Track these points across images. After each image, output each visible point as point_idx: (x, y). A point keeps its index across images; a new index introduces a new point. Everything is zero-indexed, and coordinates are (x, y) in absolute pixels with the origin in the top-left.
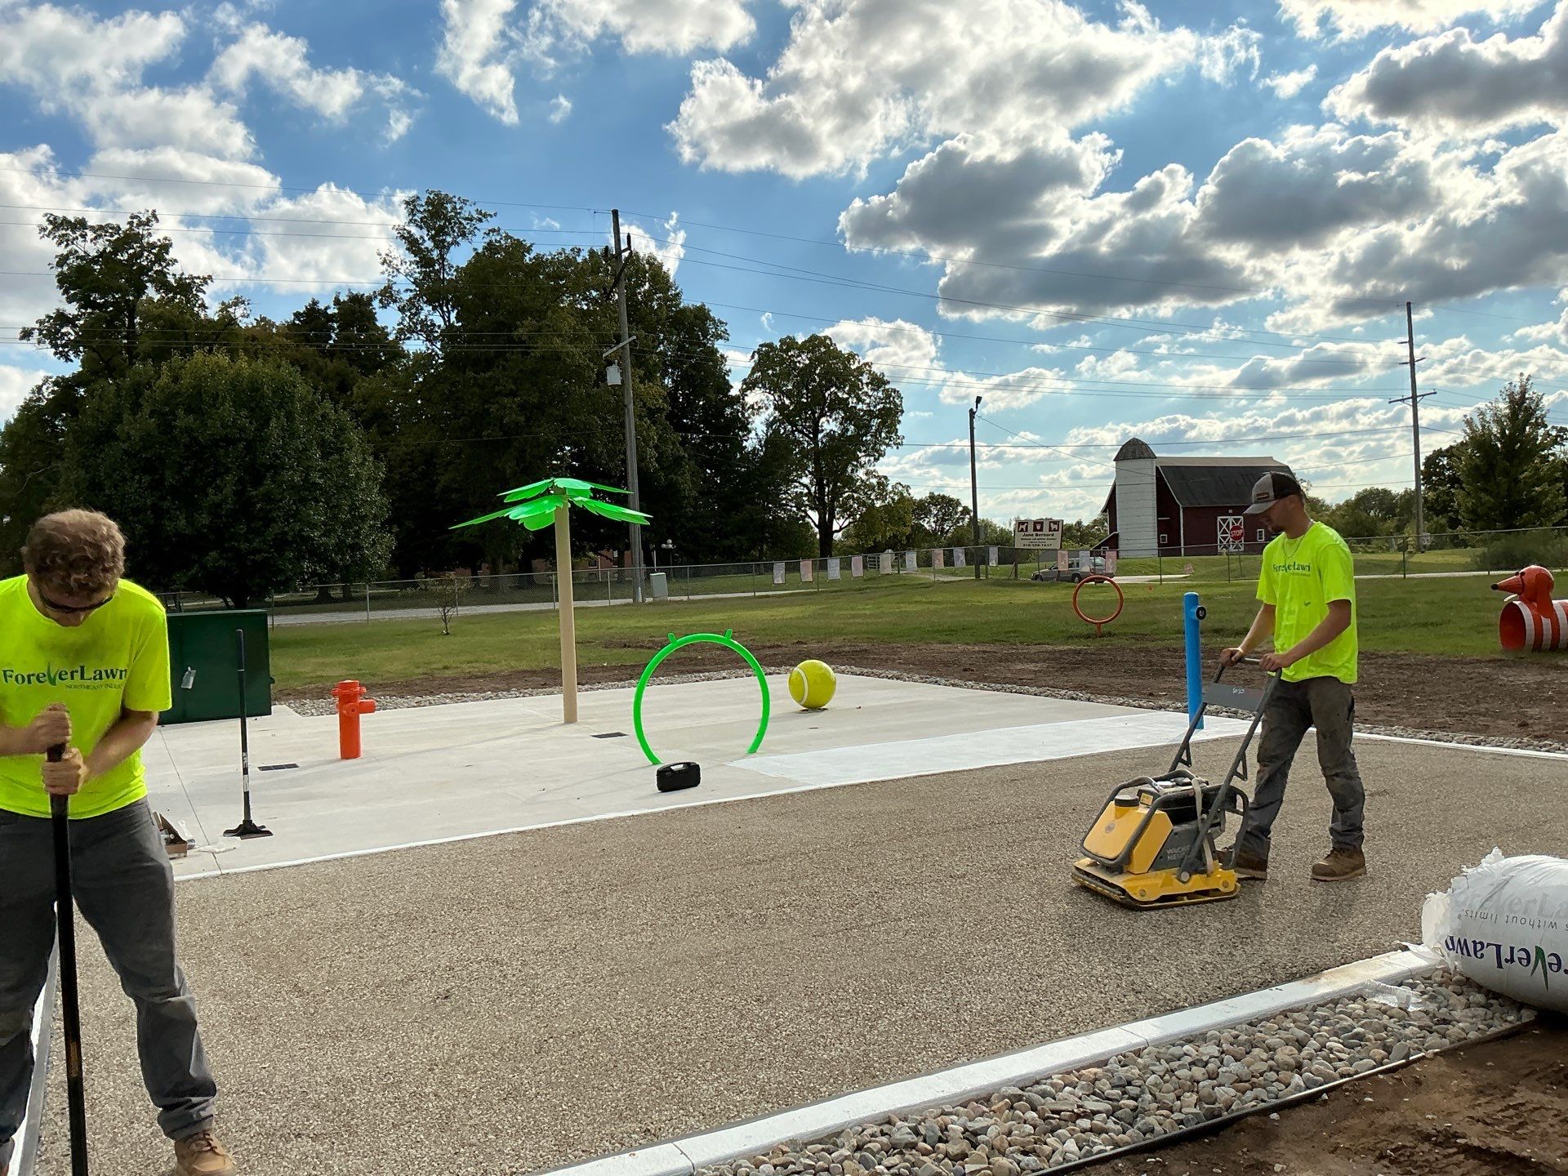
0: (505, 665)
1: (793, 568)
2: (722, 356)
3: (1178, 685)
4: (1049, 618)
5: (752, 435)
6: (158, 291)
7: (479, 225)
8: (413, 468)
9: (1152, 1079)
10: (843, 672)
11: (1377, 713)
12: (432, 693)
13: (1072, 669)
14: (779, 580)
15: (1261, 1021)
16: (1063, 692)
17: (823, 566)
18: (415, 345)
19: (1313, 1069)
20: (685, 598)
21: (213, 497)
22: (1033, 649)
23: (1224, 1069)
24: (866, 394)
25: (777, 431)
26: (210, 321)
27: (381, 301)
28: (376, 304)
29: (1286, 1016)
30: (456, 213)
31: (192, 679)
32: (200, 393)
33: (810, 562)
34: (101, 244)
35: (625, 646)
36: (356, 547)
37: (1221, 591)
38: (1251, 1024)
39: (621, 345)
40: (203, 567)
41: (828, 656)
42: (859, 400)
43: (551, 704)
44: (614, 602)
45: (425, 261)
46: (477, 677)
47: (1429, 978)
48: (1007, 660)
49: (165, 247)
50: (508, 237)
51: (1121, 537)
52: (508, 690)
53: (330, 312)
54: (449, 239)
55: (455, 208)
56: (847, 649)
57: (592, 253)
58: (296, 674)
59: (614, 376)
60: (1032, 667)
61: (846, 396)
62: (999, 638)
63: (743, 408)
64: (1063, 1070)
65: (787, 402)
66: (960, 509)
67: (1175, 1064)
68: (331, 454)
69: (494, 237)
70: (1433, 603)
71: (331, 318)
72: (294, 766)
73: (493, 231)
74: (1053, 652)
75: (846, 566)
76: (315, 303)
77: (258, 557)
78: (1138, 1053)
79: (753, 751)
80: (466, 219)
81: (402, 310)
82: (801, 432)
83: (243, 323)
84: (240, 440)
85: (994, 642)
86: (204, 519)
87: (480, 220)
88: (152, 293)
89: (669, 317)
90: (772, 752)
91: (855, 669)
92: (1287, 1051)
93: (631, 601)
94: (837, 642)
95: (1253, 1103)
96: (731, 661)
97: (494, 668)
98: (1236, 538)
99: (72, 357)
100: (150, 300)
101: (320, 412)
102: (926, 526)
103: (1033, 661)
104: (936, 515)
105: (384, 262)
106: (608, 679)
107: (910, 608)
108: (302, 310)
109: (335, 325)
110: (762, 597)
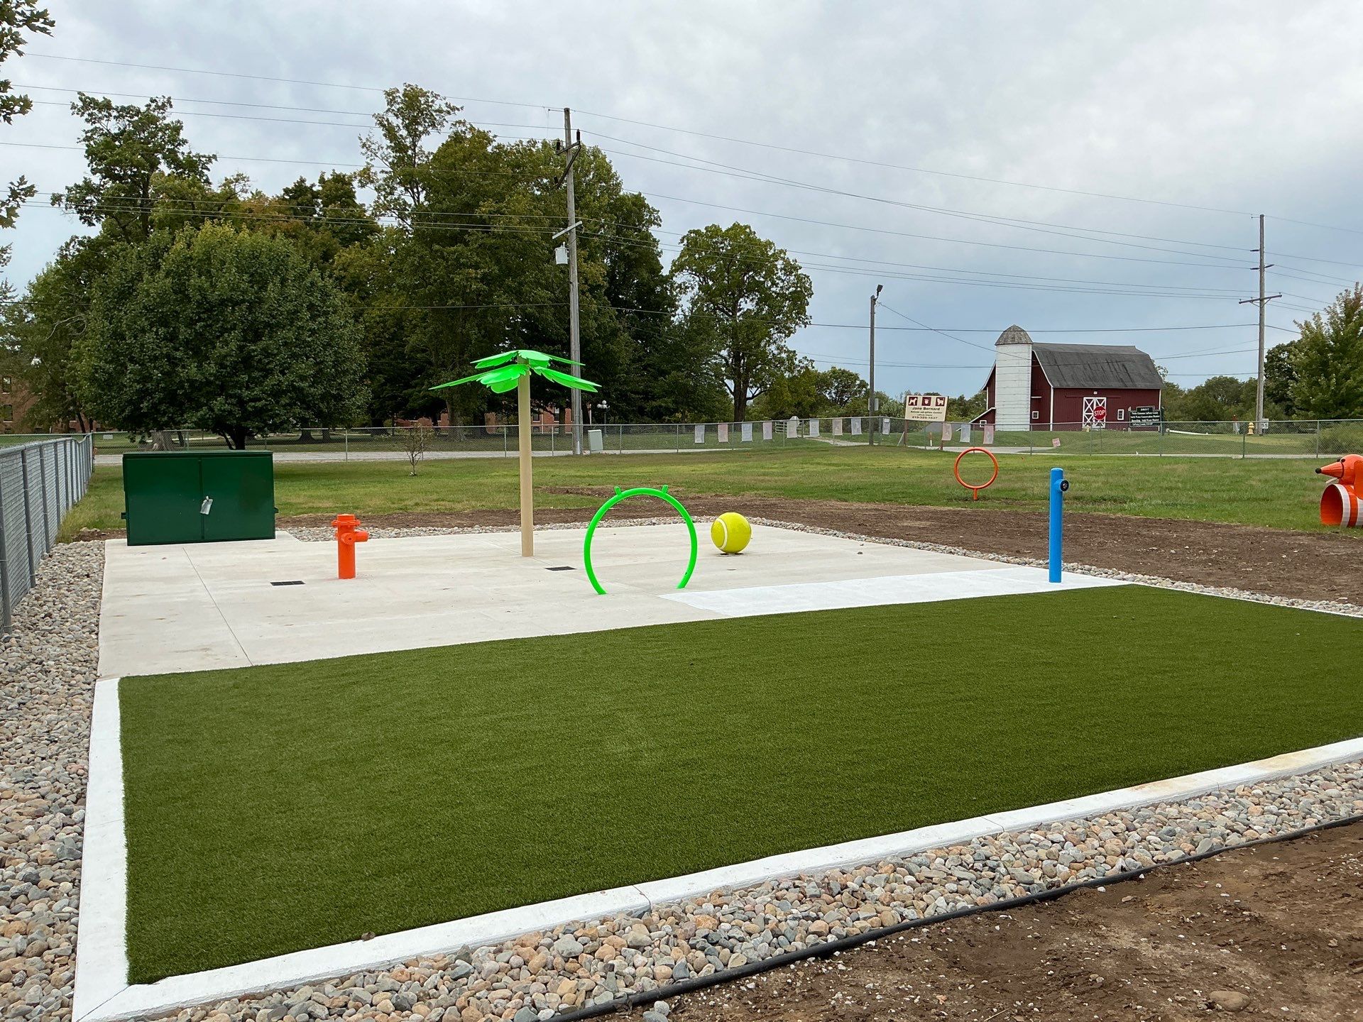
0: (465, 506)
1: (711, 429)
2: (654, 240)
3: (1041, 545)
4: (932, 482)
5: (679, 311)
6: (169, 167)
7: (447, 117)
8: (385, 329)
9: (1006, 857)
10: (756, 523)
11: (1210, 575)
12: (408, 526)
13: (951, 528)
14: (698, 440)
15: (1095, 817)
16: (943, 547)
17: (738, 429)
18: (388, 221)
19: (1134, 855)
20: (617, 452)
21: (220, 349)
22: (918, 509)
23: (1063, 852)
24: (779, 278)
25: (700, 309)
26: (214, 195)
27: (360, 181)
28: (355, 183)
29: (1115, 815)
30: (428, 106)
31: (209, 506)
32: (209, 259)
33: (726, 426)
34: (122, 124)
35: (568, 492)
36: (339, 398)
37: (1082, 463)
38: (1087, 819)
39: (569, 229)
40: (211, 409)
41: (743, 509)
42: (774, 284)
43: (510, 539)
44: (557, 453)
45: (399, 147)
46: (444, 514)
47: (1233, 791)
48: (896, 517)
49: (177, 128)
50: (472, 129)
51: (997, 412)
52: (472, 526)
53: (315, 189)
54: (421, 129)
55: (427, 101)
56: (758, 503)
57: (545, 144)
58: (291, 504)
59: (561, 256)
60: (917, 524)
61: (762, 279)
62: (889, 497)
63: (672, 287)
64: (936, 846)
65: (711, 283)
66: (858, 382)
67: (1024, 847)
68: (319, 316)
69: (461, 128)
70: (1266, 481)
71: (316, 195)
72: (300, 583)
73: (460, 122)
74: (935, 512)
75: (757, 429)
76: (303, 181)
77: (259, 404)
78: (995, 837)
79: (683, 586)
80: (436, 111)
81: (378, 190)
82: (722, 310)
83: (242, 197)
84: (243, 301)
85: (884, 500)
86: (212, 368)
87: (449, 113)
88: (164, 168)
89: (609, 204)
90: (699, 588)
91: (765, 520)
92: (1115, 843)
93: (571, 452)
94: (749, 496)
95: (1086, 878)
96: (659, 509)
97: (458, 507)
98: (1098, 417)
99: (94, 222)
100: (162, 173)
101: (310, 280)
102: (827, 396)
103: (919, 520)
104: (836, 387)
105: (364, 145)
106: (555, 521)
107: (812, 468)
108: (291, 186)
109: (320, 201)
110: (682, 453)
